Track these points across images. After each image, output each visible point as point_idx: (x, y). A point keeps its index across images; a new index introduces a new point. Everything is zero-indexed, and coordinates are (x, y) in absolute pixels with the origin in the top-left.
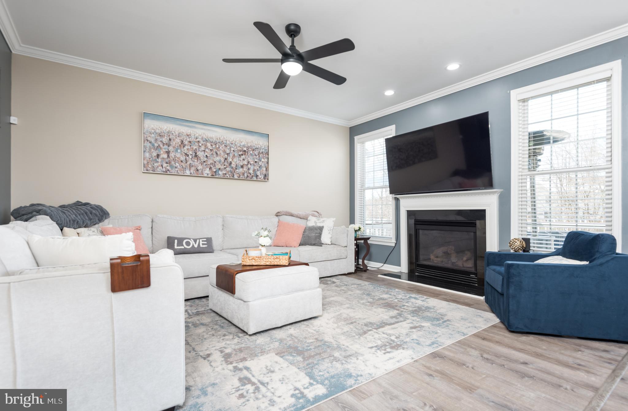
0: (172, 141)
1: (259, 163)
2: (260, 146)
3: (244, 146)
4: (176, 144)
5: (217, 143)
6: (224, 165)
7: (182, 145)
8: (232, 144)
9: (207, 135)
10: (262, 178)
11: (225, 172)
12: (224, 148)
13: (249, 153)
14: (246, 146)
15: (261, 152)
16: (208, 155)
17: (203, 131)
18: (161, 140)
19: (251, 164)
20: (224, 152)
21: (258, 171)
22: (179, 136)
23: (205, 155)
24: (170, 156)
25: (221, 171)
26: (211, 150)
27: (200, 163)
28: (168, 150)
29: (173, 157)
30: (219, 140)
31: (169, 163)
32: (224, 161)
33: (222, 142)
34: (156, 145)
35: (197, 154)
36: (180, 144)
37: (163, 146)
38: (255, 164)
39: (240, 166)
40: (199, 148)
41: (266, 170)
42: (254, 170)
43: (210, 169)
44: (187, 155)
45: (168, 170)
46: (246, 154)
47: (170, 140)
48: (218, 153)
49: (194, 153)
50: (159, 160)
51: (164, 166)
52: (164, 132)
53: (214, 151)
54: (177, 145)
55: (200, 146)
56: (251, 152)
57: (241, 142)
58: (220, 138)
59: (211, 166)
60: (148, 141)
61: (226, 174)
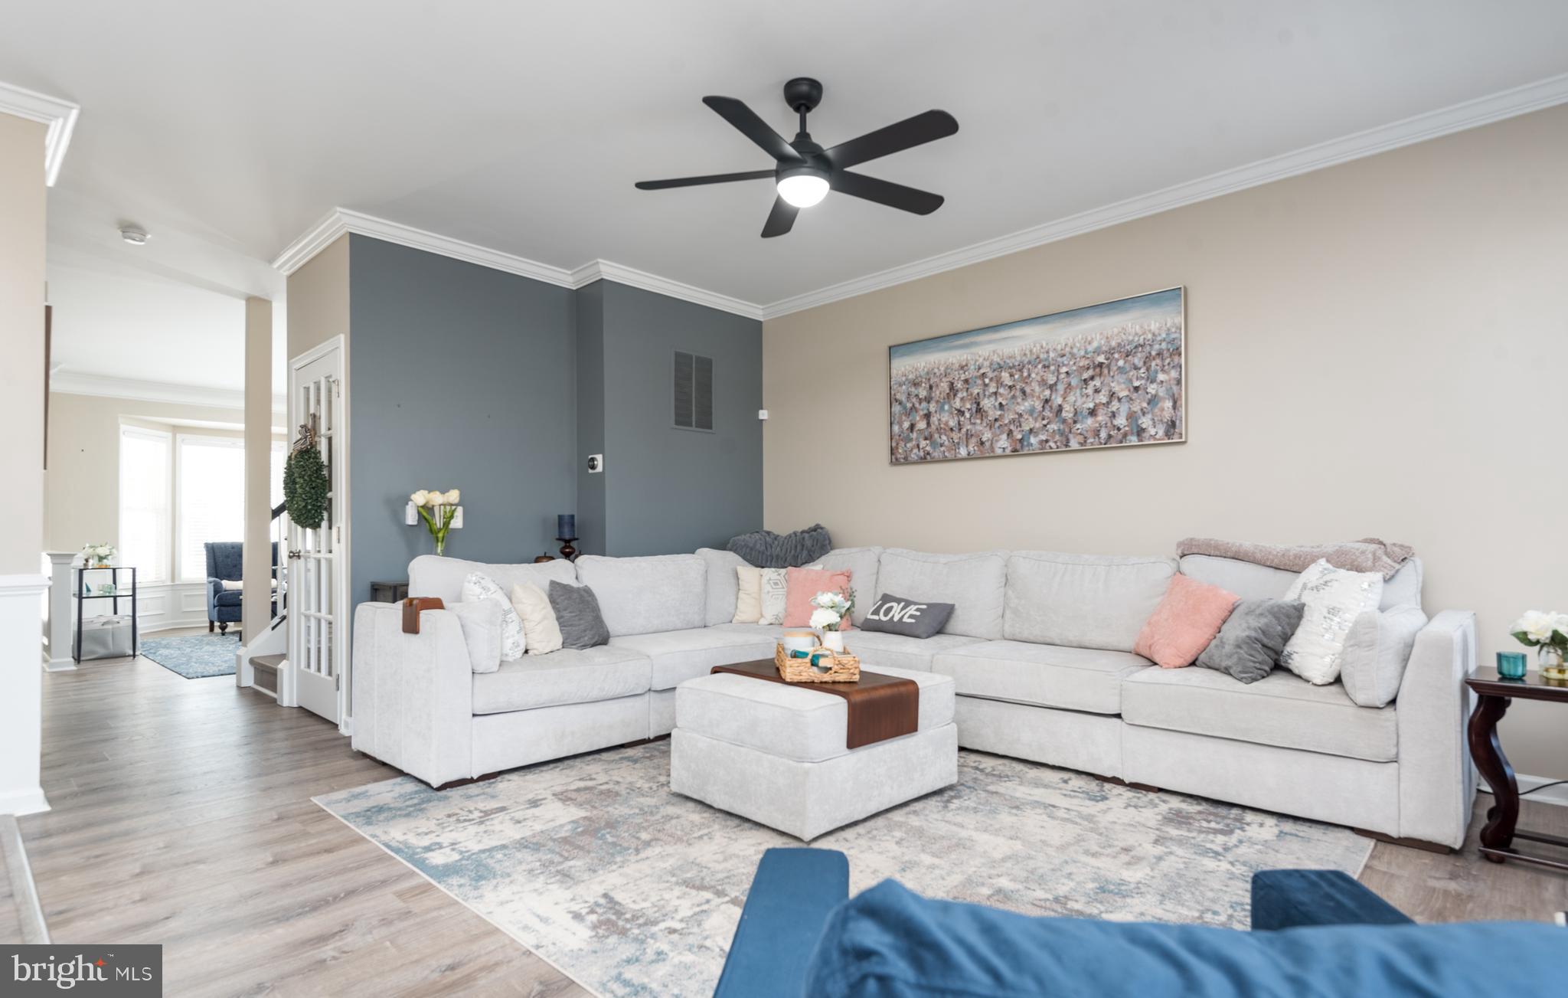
0: (934, 389)
1: (1149, 390)
2: (1150, 336)
3: (1098, 351)
4: (940, 394)
5: (1024, 367)
6: (1043, 419)
7: (952, 394)
8: (1063, 356)
9: (1001, 353)
10: (1161, 433)
11: (1044, 438)
12: (1042, 374)
13: (1115, 368)
14: (1104, 348)
15: (1154, 353)
16: (1004, 403)
17: (991, 347)
18: (916, 392)
19: (1119, 400)
20: (1043, 382)
21: (1144, 414)
22: (946, 375)
23: (997, 404)
24: (931, 422)
25: (1035, 437)
26: (1010, 387)
27: (988, 425)
28: (928, 410)
29: (937, 423)
30: (1029, 356)
31: (929, 438)
32: (1043, 407)
33: (1038, 357)
34: (909, 405)
35: (981, 406)
36: (948, 391)
37: (920, 404)
38: (1135, 396)
39: (1086, 412)
40: (984, 391)
41: (1174, 407)
42: (1132, 417)
43: (1008, 435)
44: (961, 412)
45: (928, 454)
46: (1106, 371)
47: (931, 387)
48: (1028, 390)
49: (975, 406)
50: (914, 435)
51: (921, 447)
52: (920, 376)
53: (1018, 387)
54: (942, 396)
55: (986, 385)
56: (1121, 363)
57: (1090, 343)
58: (1031, 351)
59: (1012, 427)
60: (896, 400)
61: (1047, 441)
